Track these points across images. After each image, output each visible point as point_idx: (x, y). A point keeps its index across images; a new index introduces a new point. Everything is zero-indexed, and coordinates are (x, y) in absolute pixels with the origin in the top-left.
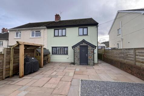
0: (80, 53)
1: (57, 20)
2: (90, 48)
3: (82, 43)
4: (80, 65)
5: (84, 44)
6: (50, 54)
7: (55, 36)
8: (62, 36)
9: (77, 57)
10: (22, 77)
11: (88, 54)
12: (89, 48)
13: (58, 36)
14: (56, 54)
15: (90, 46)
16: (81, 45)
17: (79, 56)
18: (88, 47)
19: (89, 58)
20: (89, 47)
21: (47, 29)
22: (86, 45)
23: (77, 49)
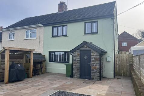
0: (80, 60)
1: (60, 11)
2: (94, 54)
3: (83, 47)
4: (80, 78)
5: (86, 48)
6: (45, 61)
7: (53, 36)
8: (63, 36)
9: (75, 66)
10: (7, 84)
11: (91, 62)
12: (92, 54)
13: (57, 36)
14: (54, 61)
15: (94, 50)
16: (82, 49)
17: (79, 65)
18: (91, 52)
19: (92, 68)
20: (93, 52)
21: (43, 27)
22: (88, 48)
23: (77, 54)
